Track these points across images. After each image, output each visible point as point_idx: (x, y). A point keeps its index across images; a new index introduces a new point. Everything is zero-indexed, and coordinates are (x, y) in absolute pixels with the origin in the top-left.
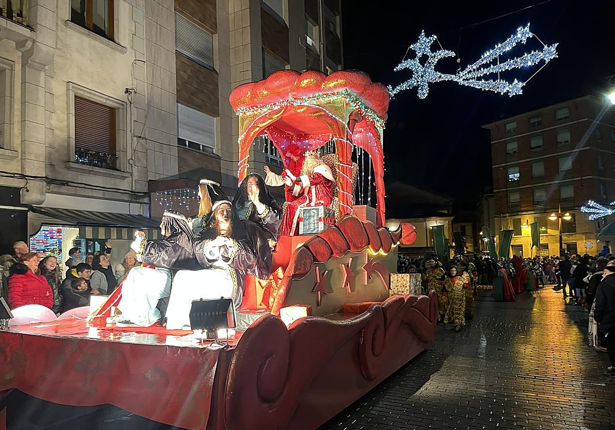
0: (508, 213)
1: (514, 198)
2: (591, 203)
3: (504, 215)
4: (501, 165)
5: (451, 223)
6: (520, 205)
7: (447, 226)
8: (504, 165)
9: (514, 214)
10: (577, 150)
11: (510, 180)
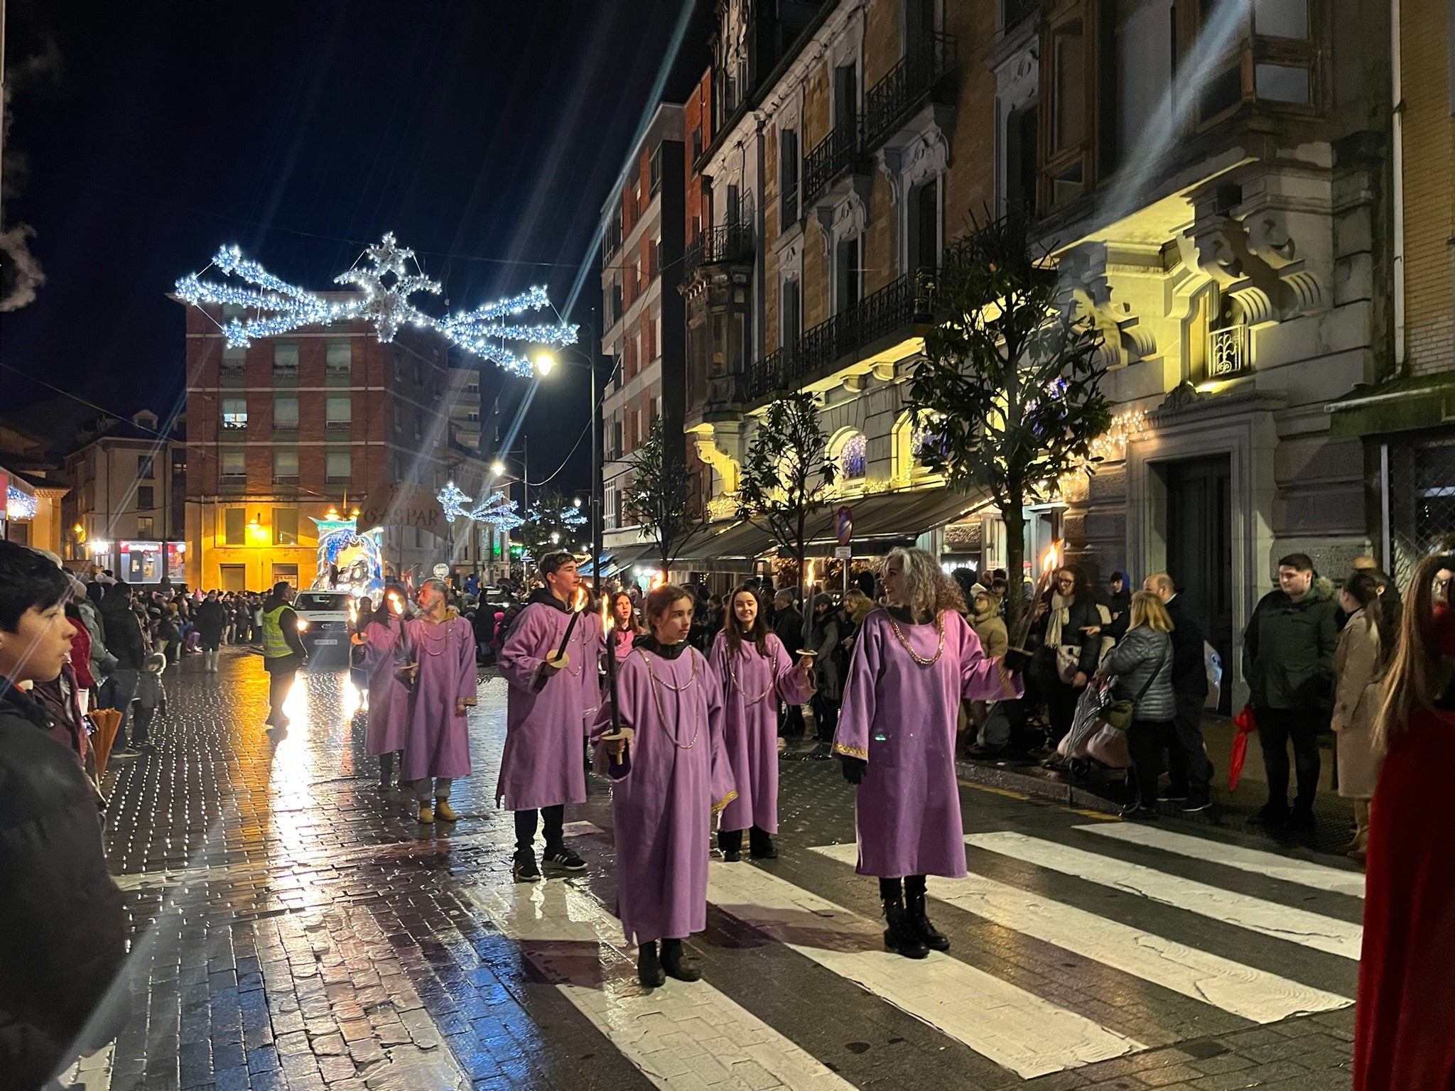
0: (217, 494)
1: (234, 463)
3: (209, 499)
4: (208, 390)
5: (59, 504)
6: (244, 481)
7: (49, 510)
8: (215, 390)
9: (232, 498)
10: (363, 389)
11: (226, 426)
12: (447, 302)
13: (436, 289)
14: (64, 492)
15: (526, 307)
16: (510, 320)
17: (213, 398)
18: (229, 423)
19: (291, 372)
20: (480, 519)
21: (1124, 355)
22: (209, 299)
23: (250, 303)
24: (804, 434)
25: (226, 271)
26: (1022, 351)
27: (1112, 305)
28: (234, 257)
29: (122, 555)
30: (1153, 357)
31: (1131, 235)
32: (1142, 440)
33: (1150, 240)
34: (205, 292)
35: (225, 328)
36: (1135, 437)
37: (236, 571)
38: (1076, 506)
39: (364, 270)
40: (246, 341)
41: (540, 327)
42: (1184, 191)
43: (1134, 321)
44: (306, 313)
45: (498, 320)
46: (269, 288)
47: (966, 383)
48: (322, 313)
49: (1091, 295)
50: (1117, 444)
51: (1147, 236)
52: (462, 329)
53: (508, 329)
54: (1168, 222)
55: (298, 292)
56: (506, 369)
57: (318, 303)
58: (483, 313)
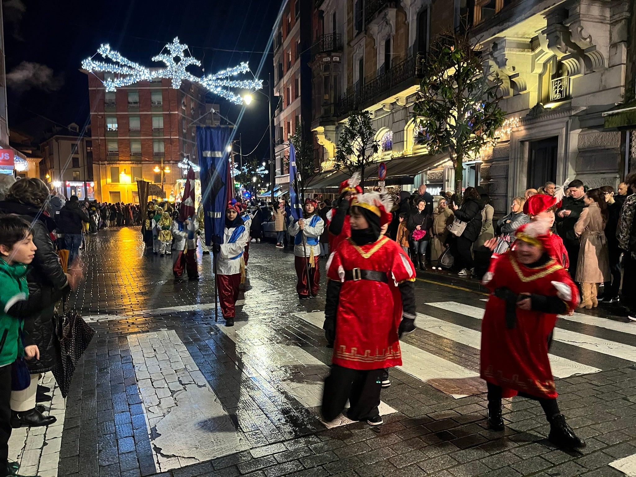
0: (106, 160)
1: (113, 146)
2: (186, 160)
3: (103, 163)
4: (100, 113)
5: (38, 165)
6: (117, 155)
7: (34, 167)
8: (103, 113)
9: (113, 162)
10: (168, 113)
11: (108, 130)
12: (203, 70)
13: (199, 64)
14: (40, 160)
15: (239, 72)
16: (232, 78)
17: (102, 117)
18: (110, 129)
19: (136, 105)
21: (511, 91)
22: (97, 69)
23: (115, 71)
24: (365, 130)
25: (104, 56)
26: (464, 89)
27: (507, 67)
28: (107, 49)
29: (67, 188)
30: (525, 92)
31: (517, 34)
32: (518, 131)
33: (526, 36)
34: (95, 66)
35: (105, 82)
36: (514, 130)
37: (116, 194)
38: (486, 162)
39: (166, 55)
40: (114, 89)
41: (245, 81)
42: (542, 12)
43: (517, 75)
44: (140, 75)
45: (227, 78)
46: (123, 64)
47: (439, 104)
48: (147, 75)
49: (497, 63)
50: (506, 133)
51: (524, 34)
52: (210, 83)
53: (231, 82)
54: (534, 27)
55: (136, 65)
56: (231, 101)
57: (146, 71)
58: (220, 75)
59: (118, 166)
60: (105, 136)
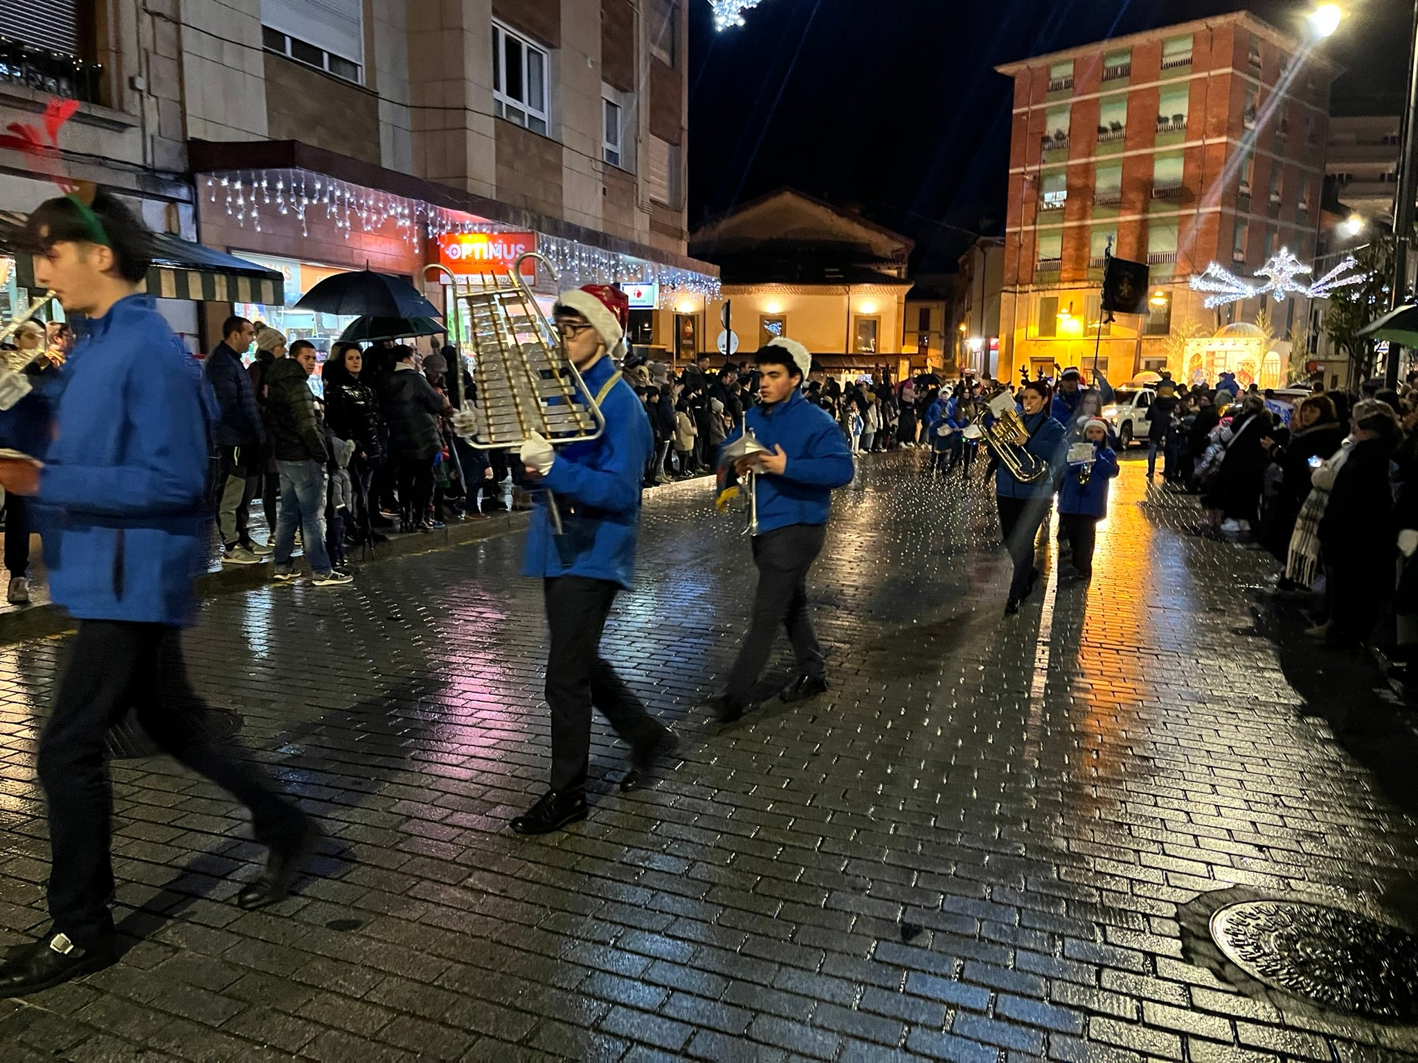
0: (1031, 282)
1: (1050, 248)
2: (1214, 269)
3: (1023, 289)
4: (1029, 169)
5: (904, 299)
6: (1058, 267)
7: (895, 306)
8: (1036, 168)
9: (1046, 286)
10: (1199, 143)
11: (1045, 207)
14: (907, 288)
17: (1035, 178)
18: (1048, 204)
19: (1116, 134)
20: (1321, 295)
29: (991, 352)
59: (1054, 294)
60: (1034, 223)
